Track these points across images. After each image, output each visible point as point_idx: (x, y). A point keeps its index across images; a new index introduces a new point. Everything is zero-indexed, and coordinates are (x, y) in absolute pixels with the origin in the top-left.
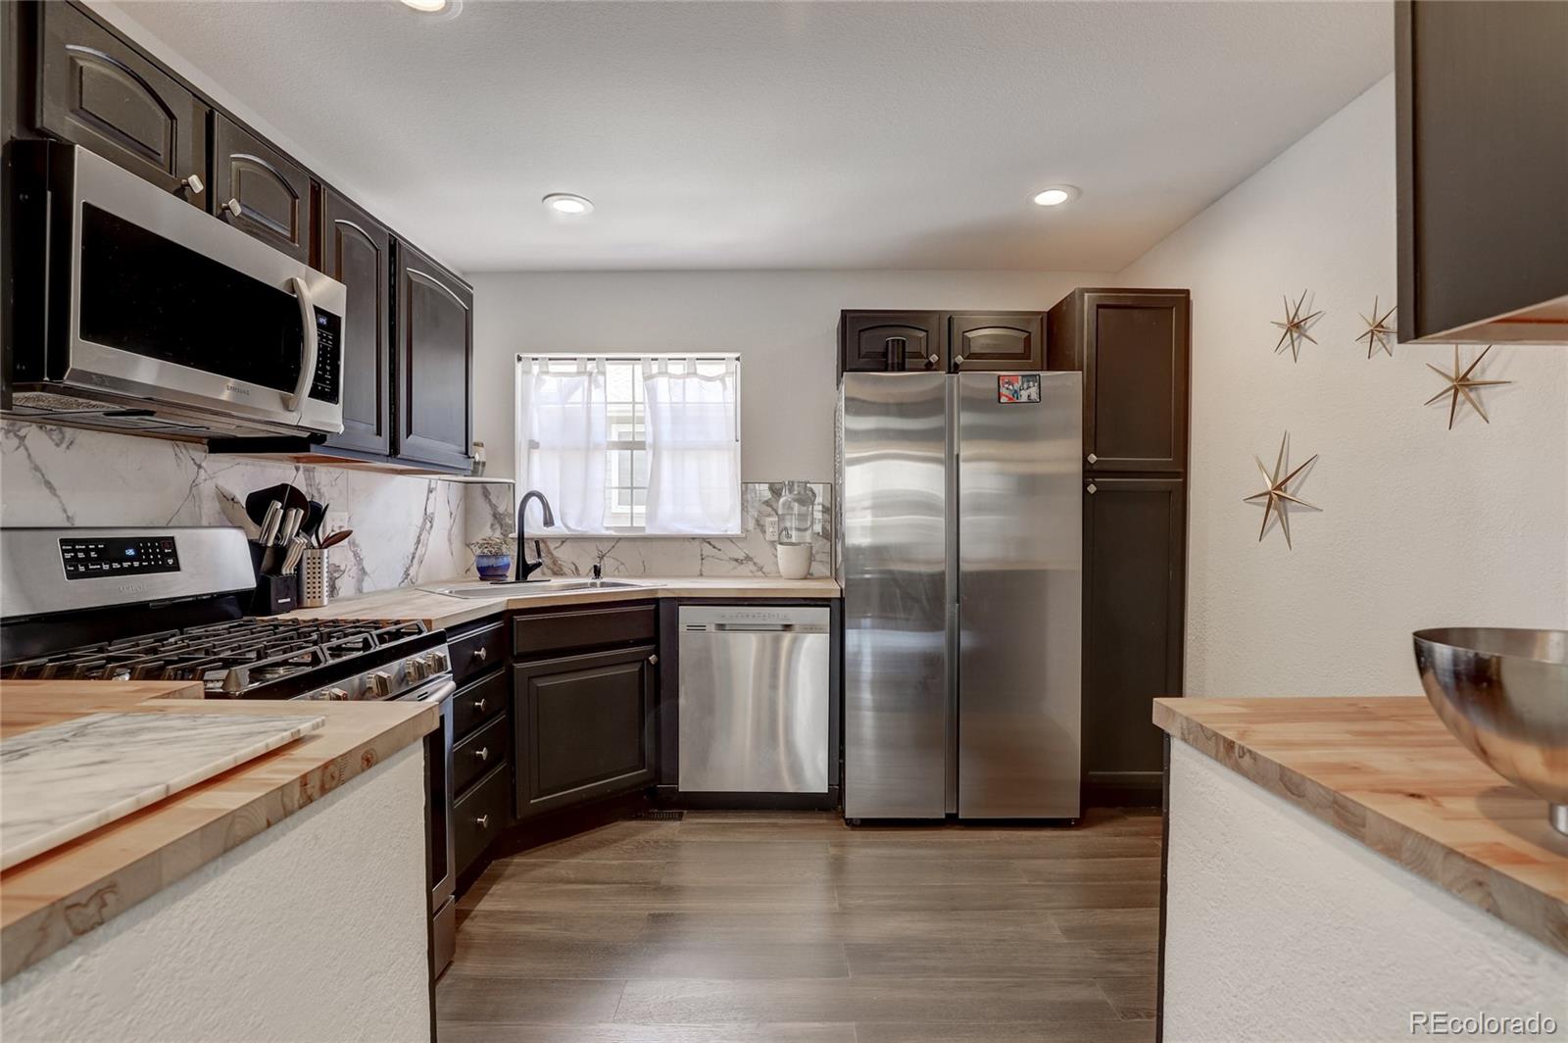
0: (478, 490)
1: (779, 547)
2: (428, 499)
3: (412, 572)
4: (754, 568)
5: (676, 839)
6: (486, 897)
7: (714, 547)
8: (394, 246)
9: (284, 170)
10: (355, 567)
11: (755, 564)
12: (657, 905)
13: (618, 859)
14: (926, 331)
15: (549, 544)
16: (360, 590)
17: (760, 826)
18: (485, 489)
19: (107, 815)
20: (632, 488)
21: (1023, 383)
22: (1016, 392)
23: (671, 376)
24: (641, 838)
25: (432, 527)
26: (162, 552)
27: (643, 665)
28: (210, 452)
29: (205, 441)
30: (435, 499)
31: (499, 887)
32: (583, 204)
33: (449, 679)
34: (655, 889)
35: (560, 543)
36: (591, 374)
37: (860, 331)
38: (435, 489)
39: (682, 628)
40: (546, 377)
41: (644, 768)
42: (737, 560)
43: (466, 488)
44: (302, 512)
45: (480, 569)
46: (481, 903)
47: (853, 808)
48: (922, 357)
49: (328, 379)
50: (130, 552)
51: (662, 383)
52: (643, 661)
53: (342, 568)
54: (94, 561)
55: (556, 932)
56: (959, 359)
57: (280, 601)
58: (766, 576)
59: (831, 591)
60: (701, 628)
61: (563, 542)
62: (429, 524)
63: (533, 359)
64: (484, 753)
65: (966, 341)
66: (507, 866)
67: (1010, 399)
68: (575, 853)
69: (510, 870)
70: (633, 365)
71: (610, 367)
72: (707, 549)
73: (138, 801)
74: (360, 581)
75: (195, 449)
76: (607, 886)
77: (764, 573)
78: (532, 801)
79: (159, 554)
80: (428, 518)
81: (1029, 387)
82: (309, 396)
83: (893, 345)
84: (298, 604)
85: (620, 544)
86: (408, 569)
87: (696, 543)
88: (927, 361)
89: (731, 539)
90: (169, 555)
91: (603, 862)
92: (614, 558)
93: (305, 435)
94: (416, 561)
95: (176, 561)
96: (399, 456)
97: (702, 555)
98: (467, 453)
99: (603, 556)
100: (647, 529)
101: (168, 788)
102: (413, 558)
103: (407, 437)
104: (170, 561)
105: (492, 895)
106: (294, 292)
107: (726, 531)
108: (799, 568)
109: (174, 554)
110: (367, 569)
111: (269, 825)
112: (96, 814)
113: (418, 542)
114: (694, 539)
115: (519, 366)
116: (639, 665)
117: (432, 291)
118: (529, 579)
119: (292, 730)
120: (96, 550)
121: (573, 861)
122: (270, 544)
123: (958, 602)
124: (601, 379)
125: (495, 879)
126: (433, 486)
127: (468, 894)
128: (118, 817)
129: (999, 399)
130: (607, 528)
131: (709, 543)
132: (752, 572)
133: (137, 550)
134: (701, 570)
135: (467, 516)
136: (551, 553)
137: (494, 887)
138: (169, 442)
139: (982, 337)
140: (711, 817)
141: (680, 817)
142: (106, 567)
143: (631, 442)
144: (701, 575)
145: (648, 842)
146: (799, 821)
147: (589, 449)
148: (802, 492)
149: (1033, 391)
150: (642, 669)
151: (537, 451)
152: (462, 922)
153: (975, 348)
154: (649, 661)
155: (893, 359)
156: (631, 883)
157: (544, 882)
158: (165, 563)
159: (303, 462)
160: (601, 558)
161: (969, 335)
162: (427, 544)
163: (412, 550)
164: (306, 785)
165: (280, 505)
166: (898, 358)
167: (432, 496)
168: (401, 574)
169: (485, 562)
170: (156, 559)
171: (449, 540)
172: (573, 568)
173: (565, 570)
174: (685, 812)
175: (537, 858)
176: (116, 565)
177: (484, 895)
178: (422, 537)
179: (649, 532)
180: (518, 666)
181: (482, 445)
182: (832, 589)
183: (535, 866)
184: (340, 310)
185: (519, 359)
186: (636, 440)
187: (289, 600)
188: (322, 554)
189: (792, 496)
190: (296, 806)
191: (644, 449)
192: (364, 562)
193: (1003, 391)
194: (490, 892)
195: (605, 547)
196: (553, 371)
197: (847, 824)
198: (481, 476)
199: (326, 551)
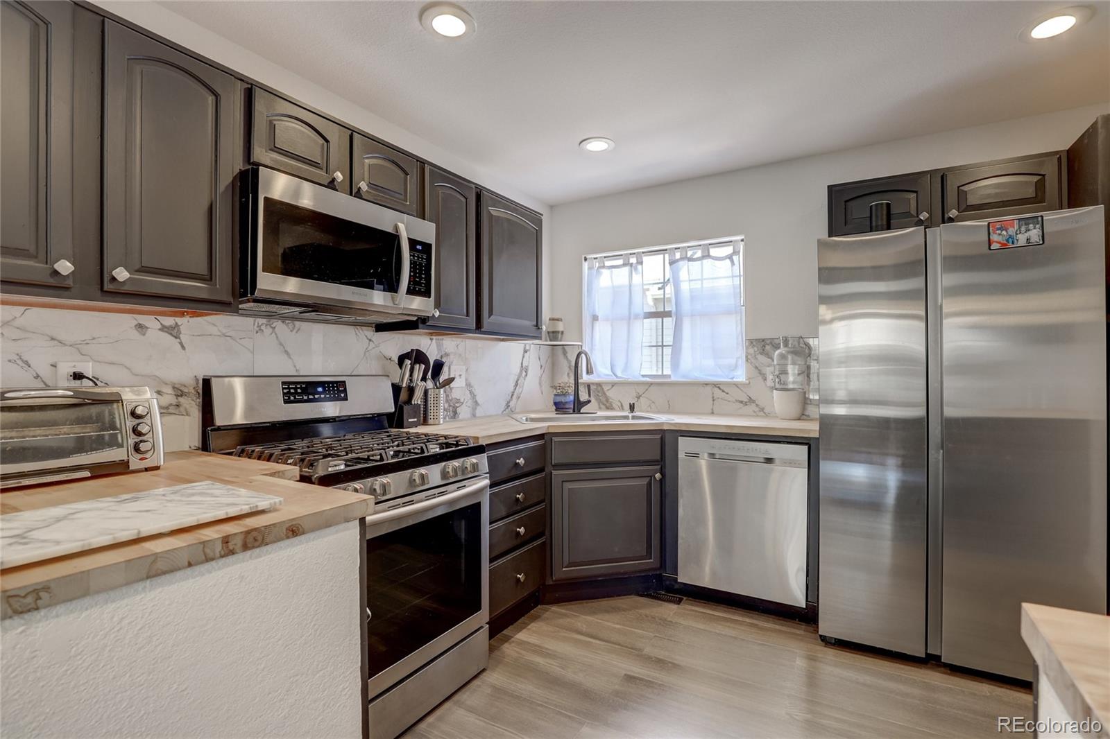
0: (559, 349)
1: (775, 391)
2: (523, 357)
3: (512, 404)
4: (757, 409)
5: (669, 619)
6: (525, 630)
7: (723, 391)
8: (480, 195)
9: (398, 158)
10: (470, 401)
11: (757, 405)
12: (634, 669)
13: (620, 624)
14: (916, 192)
15: (604, 387)
16: (474, 415)
17: (741, 623)
18: (564, 349)
19: (90, 544)
20: (663, 346)
21: (1020, 227)
22: (1011, 237)
23: (690, 259)
24: (643, 611)
25: (526, 375)
26: (338, 389)
27: (651, 480)
28: (377, 331)
29: (374, 325)
30: (529, 357)
31: (536, 625)
32: (608, 143)
33: (486, 478)
34: (638, 656)
35: (610, 387)
36: (631, 265)
37: (846, 201)
38: (529, 350)
39: (681, 455)
40: (604, 271)
41: (651, 558)
42: (741, 402)
43: (553, 349)
44: (424, 366)
45: (555, 404)
46: (520, 634)
47: (825, 628)
48: (913, 216)
49: (423, 283)
50: (320, 389)
51: (684, 266)
52: (651, 477)
53: (462, 401)
54: (299, 394)
55: (558, 668)
56: (953, 213)
57: (410, 420)
58: (767, 415)
59: (810, 431)
60: (696, 455)
61: (613, 386)
62: (524, 373)
63: (595, 259)
64: (522, 530)
65: (961, 195)
66: (547, 611)
67: (1006, 245)
68: (593, 613)
69: (547, 615)
70: (664, 254)
71: (646, 259)
72: (718, 393)
73: (114, 538)
74: (474, 409)
75: (368, 330)
76: (604, 643)
77: (764, 413)
78: (564, 569)
79: (336, 389)
80: (524, 370)
81: (1028, 230)
82: (407, 294)
83: (876, 210)
84: (425, 422)
85: (652, 387)
86: (509, 402)
87: (709, 388)
88: (917, 219)
89: (736, 385)
90: (342, 392)
91: (609, 624)
92: (647, 398)
93: (415, 319)
94: (514, 397)
95: (346, 395)
96: (482, 330)
97: (713, 397)
98: (537, 325)
99: (640, 396)
100: (672, 376)
101: (139, 532)
102: (512, 395)
103: (489, 317)
104: (342, 395)
105: (529, 629)
106: (397, 232)
107: (732, 378)
108: (795, 410)
109: (345, 391)
110: (479, 402)
111: (190, 565)
112: (82, 543)
113: (516, 384)
114: (706, 384)
115: (585, 265)
116: (648, 479)
117: (509, 220)
118: (581, 411)
119: (252, 505)
120: (301, 388)
121: (589, 618)
122: (404, 385)
123: (942, 448)
124: (639, 267)
125: (535, 618)
126: (527, 348)
127: (515, 625)
128: (98, 546)
129: (990, 245)
130: (643, 376)
131: (719, 387)
132: (755, 412)
133: (324, 389)
134: (712, 410)
135: (553, 367)
136: (605, 394)
137: (532, 624)
138: (352, 327)
139: (985, 188)
140: (704, 607)
141: (679, 602)
142: (305, 398)
143: (662, 312)
144: (713, 413)
145: (646, 616)
146: (777, 627)
147: (630, 318)
148: (797, 346)
149: (1034, 234)
150: (649, 484)
151: (597, 322)
152: (504, 644)
153: (972, 200)
154: (655, 478)
155: (877, 221)
156: (622, 646)
157: (564, 629)
158: (339, 396)
159: (435, 336)
160: (638, 398)
161: (965, 188)
162: (523, 387)
163: (512, 390)
164: (227, 542)
165: (410, 362)
166: (882, 220)
167: (527, 355)
168: (504, 404)
169: (559, 399)
170: (334, 394)
171: (540, 384)
172: (619, 404)
173: (614, 405)
174: (685, 598)
175: (567, 609)
176: (311, 397)
177: (524, 628)
178: (519, 382)
179: (673, 379)
180: (554, 472)
181: (561, 320)
182: (811, 429)
183: (566, 616)
184: (431, 240)
185: (586, 259)
186: (666, 310)
187: (416, 420)
188: (440, 392)
189: (786, 349)
190: (218, 555)
191: (671, 316)
192: (477, 397)
193: (994, 237)
194: (529, 627)
195: (641, 390)
196: (609, 265)
197: (822, 640)
198: (561, 341)
199: (442, 390)
